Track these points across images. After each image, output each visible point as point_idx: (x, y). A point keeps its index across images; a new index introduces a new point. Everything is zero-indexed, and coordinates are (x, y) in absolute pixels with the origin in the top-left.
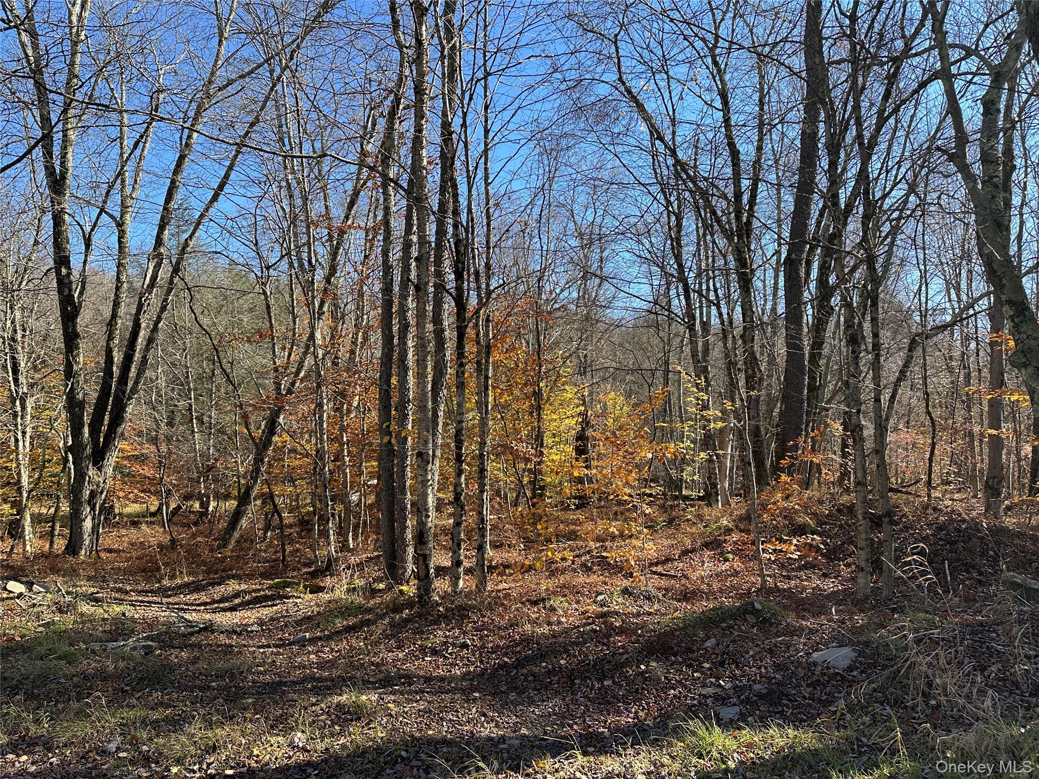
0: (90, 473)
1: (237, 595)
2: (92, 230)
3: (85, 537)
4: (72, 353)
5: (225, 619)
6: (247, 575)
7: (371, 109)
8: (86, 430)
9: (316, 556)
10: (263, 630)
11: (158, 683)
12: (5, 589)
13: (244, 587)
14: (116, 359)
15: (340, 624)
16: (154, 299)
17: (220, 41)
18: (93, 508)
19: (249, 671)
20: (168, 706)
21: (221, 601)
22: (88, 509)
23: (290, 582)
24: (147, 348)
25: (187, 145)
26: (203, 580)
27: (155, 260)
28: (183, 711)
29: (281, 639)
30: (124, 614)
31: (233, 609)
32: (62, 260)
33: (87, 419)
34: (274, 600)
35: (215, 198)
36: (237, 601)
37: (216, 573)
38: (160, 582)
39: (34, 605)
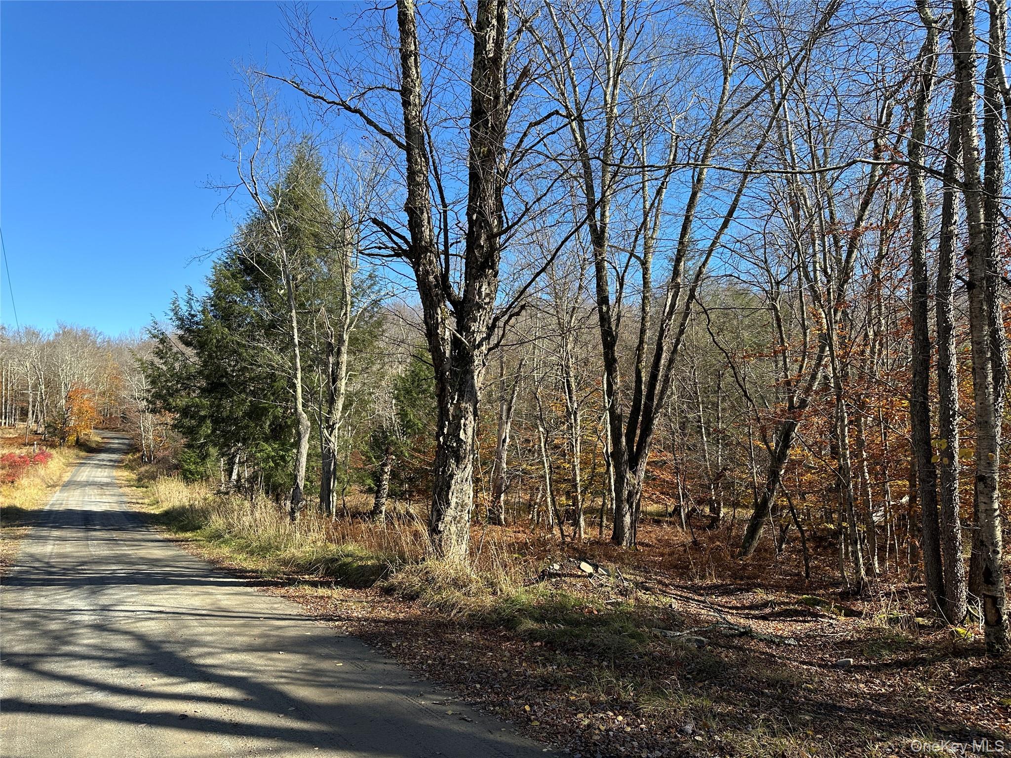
0: (628, 476)
1: (765, 604)
2: (625, 271)
3: (626, 530)
4: (612, 375)
5: (759, 627)
6: (773, 586)
7: (887, 99)
8: (624, 439)
9: (843, 577)
10: (800, 646)
11: (716, 678)
12: (579, 568)
13: (771, 597)
14: (644, 379)
15: (888, 657)
16: (673, 324)
17: (726, 79)
18: (631, 506)
19: (799, 686)
20: (729, 703)
21: (751, 607)
22: (627, 507)
23: (820, 601)
24: (669, 367)
25: (699, 180)
26: (730, 585)
27: (673, 290)
28: (744, 711)
29: (822, 659)
30: (671, 606)
31: (764, 618)
32: (603, 300)
33: (624, 430)
34: (805, 616)
35: (725, 225)
36: (768, 610)
37: (742, 580)
38: (691, 580)
39: (602, 585)
